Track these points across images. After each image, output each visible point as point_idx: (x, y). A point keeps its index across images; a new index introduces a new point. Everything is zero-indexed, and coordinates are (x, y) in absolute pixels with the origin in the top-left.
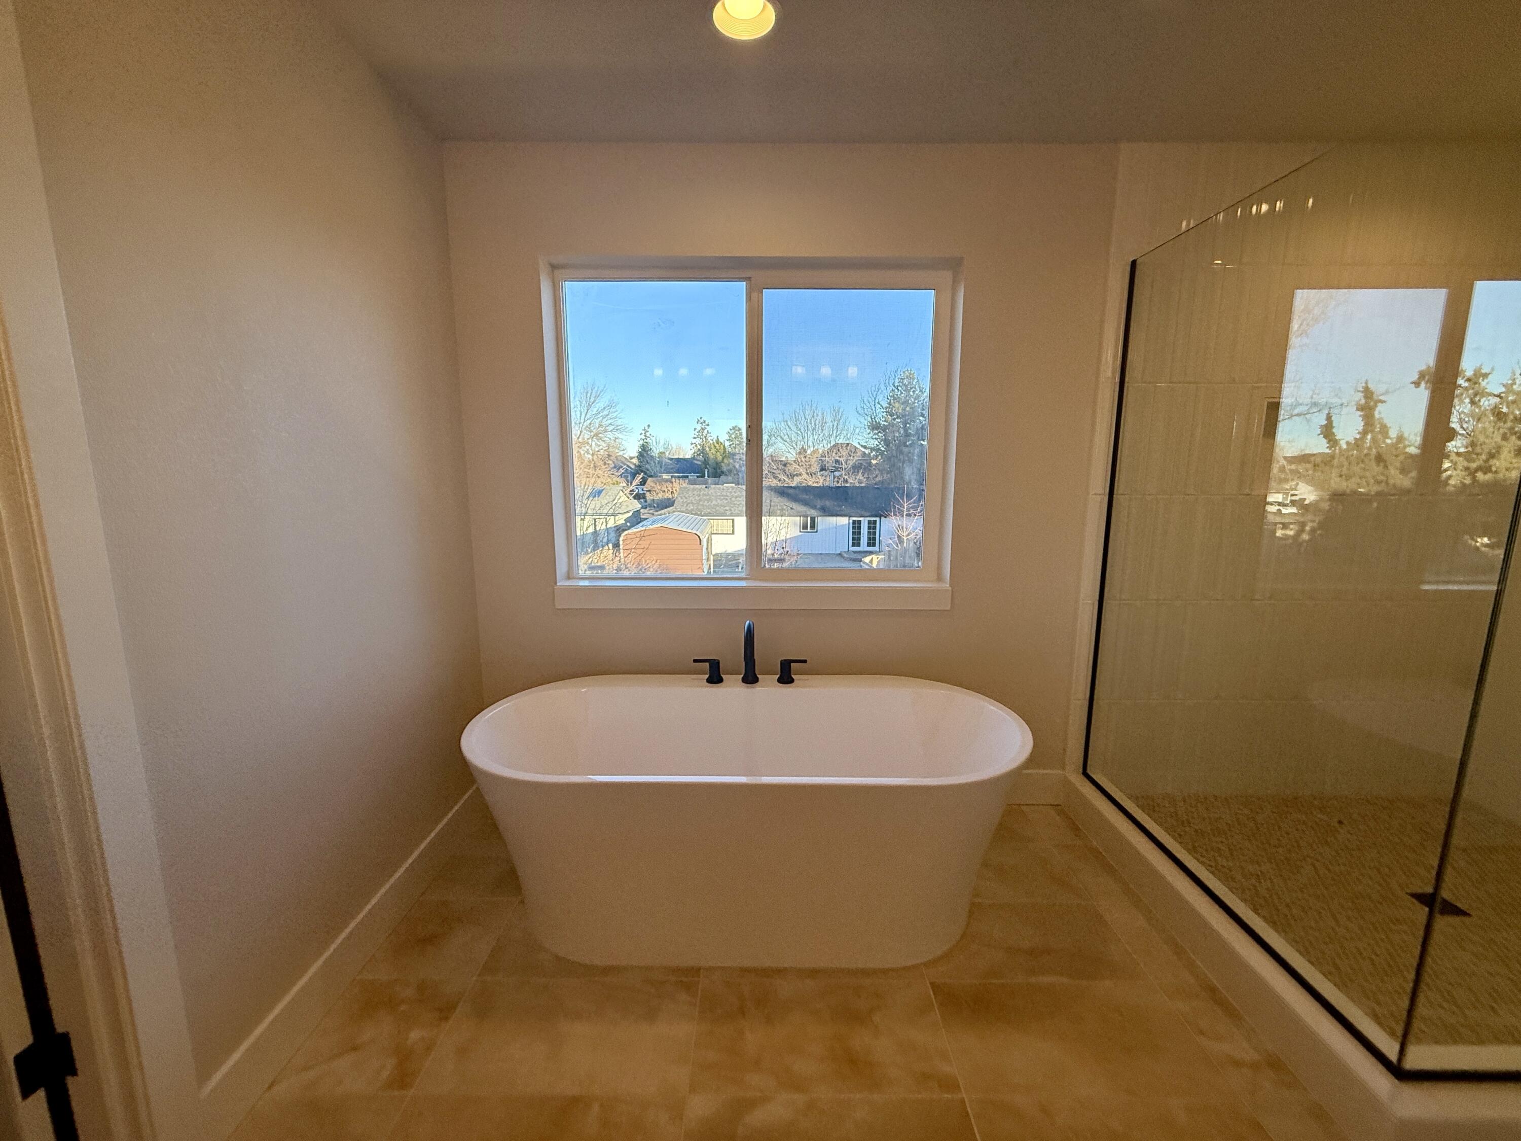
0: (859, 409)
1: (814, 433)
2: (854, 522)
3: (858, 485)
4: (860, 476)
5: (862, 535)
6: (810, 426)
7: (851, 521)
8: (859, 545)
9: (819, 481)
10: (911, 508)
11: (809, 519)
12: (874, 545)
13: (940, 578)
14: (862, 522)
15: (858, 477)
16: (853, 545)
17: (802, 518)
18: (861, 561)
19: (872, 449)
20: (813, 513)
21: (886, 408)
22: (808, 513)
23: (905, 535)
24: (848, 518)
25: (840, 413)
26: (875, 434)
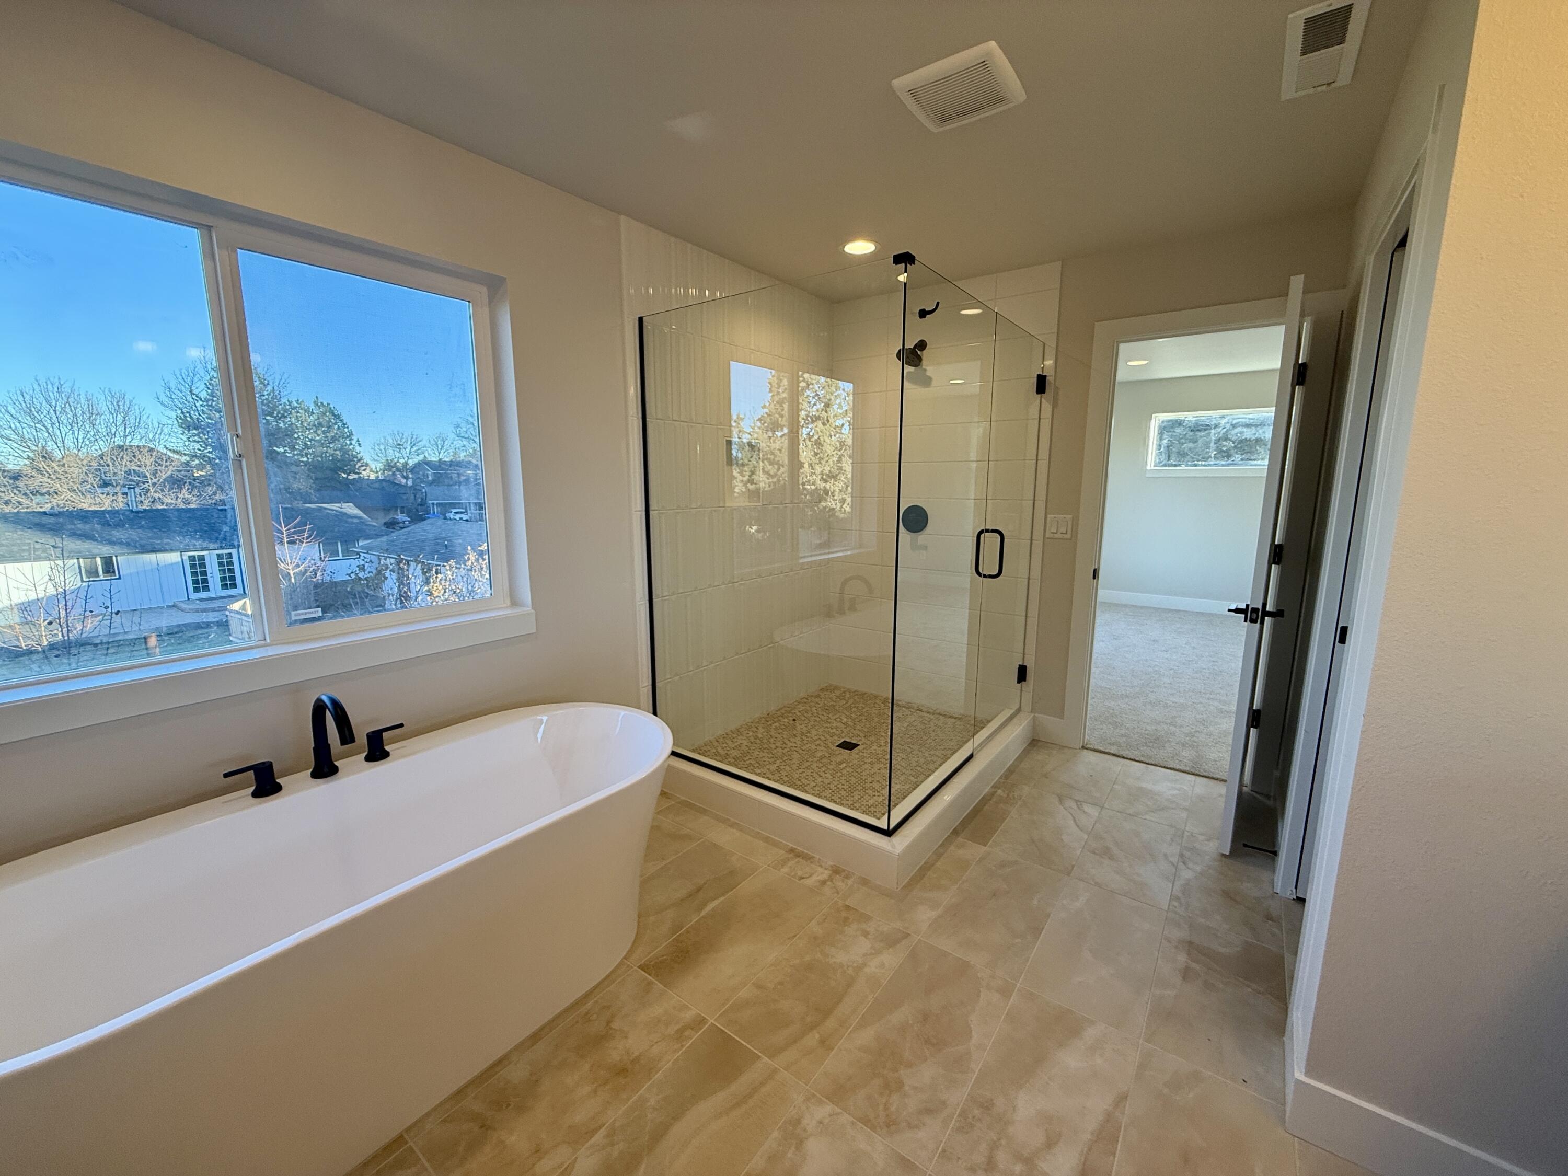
0: (163, 398)
1: (76, 428)
2: (192, 558)
3: (183, 506)
4: (184, 493)
5: (209, 575)
6: (63, 418)
7: (185, 557)
8: (206, 588)
9: (105, 502)
10: (294, 533)
11: (98, 560)
12: (234, 586)
13: (515, 603)
14: (207, 559)
15: (181, 496)
16: (196, 590)
17: (81, 560)
18: (226, 610)
19: (193, 456)
20: (107, 550)
21: (206, 399)
22: (95, 551)
23: (290, 568)
24: (179, 554)
25: (128, 403)
26: (194, 435)
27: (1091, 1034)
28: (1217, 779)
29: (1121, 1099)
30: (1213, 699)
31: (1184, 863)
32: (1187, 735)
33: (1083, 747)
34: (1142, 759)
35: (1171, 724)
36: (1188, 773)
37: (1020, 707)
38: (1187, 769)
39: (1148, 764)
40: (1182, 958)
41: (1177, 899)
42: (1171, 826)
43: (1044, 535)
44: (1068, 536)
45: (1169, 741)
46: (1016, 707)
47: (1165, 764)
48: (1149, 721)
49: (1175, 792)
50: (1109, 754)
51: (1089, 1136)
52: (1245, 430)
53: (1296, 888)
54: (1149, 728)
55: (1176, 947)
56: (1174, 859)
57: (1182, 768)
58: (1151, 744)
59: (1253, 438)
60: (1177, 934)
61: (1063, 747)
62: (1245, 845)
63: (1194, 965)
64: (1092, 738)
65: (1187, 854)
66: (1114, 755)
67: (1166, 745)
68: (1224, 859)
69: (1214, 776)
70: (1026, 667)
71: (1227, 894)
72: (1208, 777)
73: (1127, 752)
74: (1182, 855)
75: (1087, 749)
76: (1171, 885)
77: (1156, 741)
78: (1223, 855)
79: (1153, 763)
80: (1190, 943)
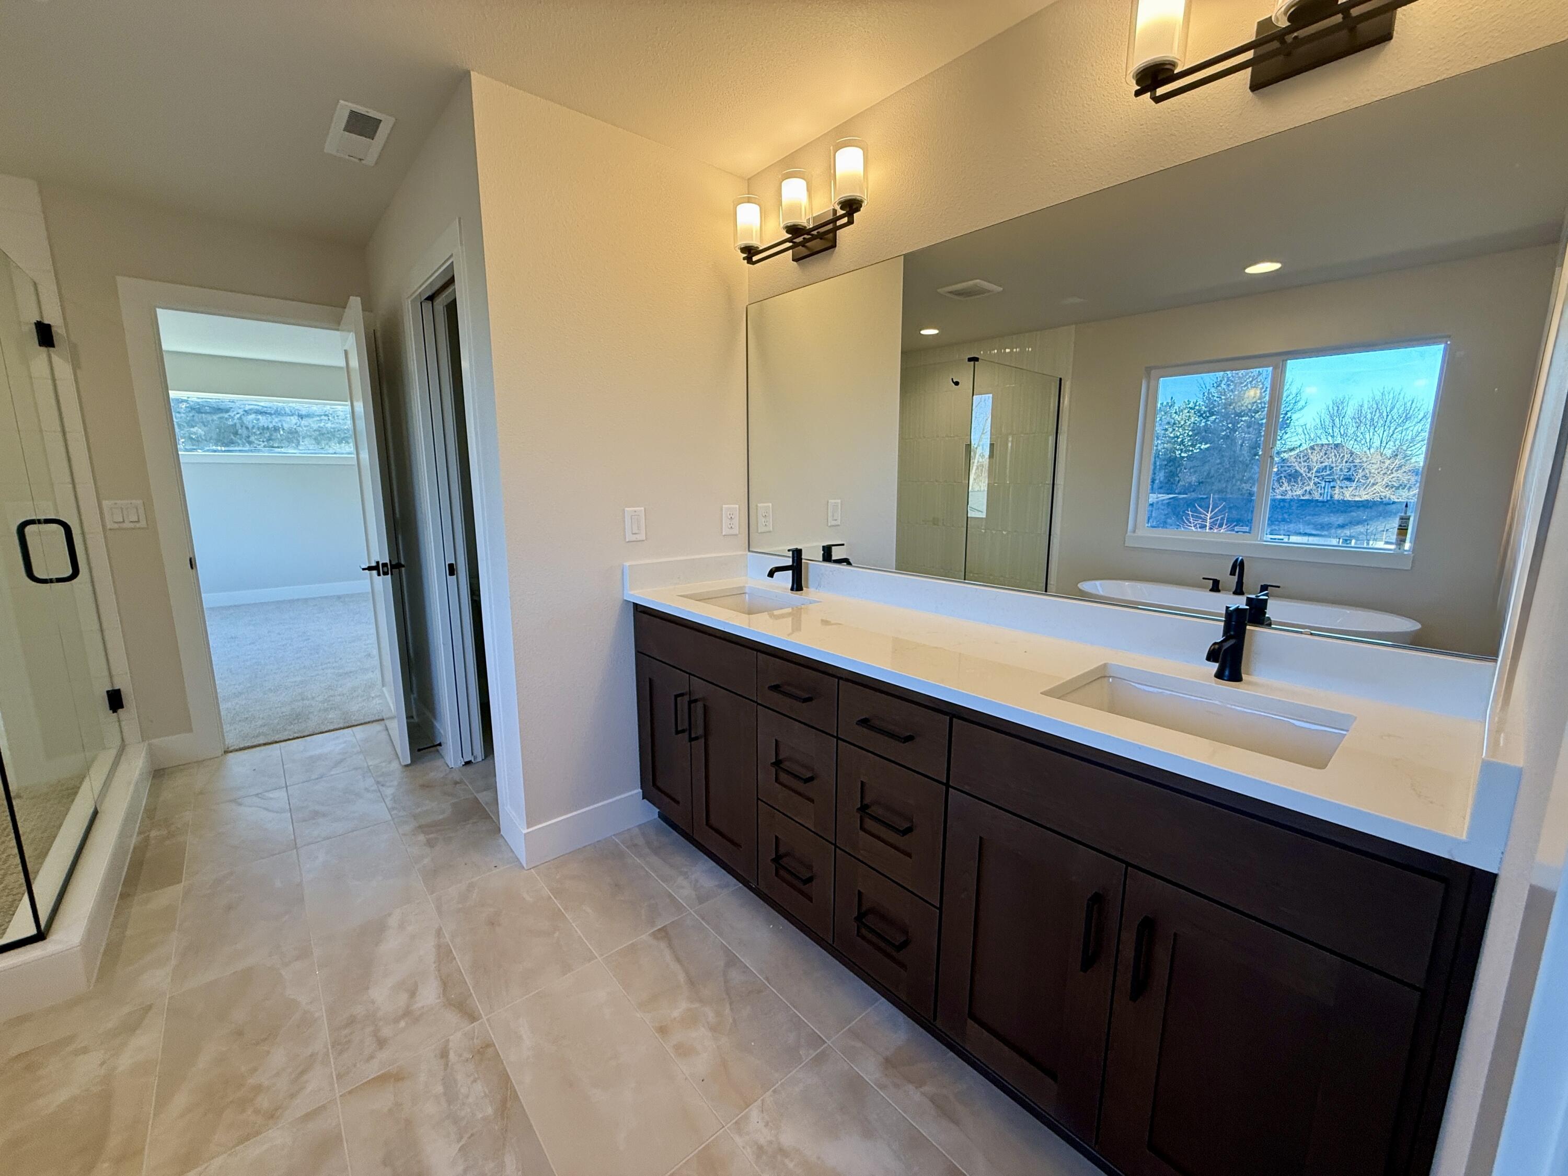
27: (393, 921)
28: (369, 722)
29: (439, 932)
30: (327, 668)
31: (383, 785)
32: (323, 702)
33: (226, 752)
34: (296, 735)
35: (303, 699)
36: (344, 728)
37: (123, 740)
38: (341, 725)
39: (304, 737)
40: (422, 838)
41: (393, 809)
42: (356, 769)
43: (104, 526)
44: (143, 523)
45: (309, 713)
46: (118, 742)
47: (319, 730)
48: (279, 705)
49: (343, 746)
50: (259, 745)
51: (434, 966)
52: (260, 417)
53: (462, 757)
54: (284, 709)
55: (414, 835)
56: (375, 787)
57: (336, 726)
58: (296, 721)
59: (271, 426)
60: (407, 828)
61: (200, 763)
62: (419, 750)
63: (432, 836)
64: (232, 740)
65: (381, 779)
66: (265, 744)
67: (311, 716)
68: (407, 768)
69: (365, 721)
70: (119, 691)
71: (424, 786)
72: (362, 724)
73: (277, 736)
74: (378, 783)
75: (231, 752)
76: (383, 804)
77: (297, 717)
78: (407, 766)
79: (308, 734)
80: (420, 827)
